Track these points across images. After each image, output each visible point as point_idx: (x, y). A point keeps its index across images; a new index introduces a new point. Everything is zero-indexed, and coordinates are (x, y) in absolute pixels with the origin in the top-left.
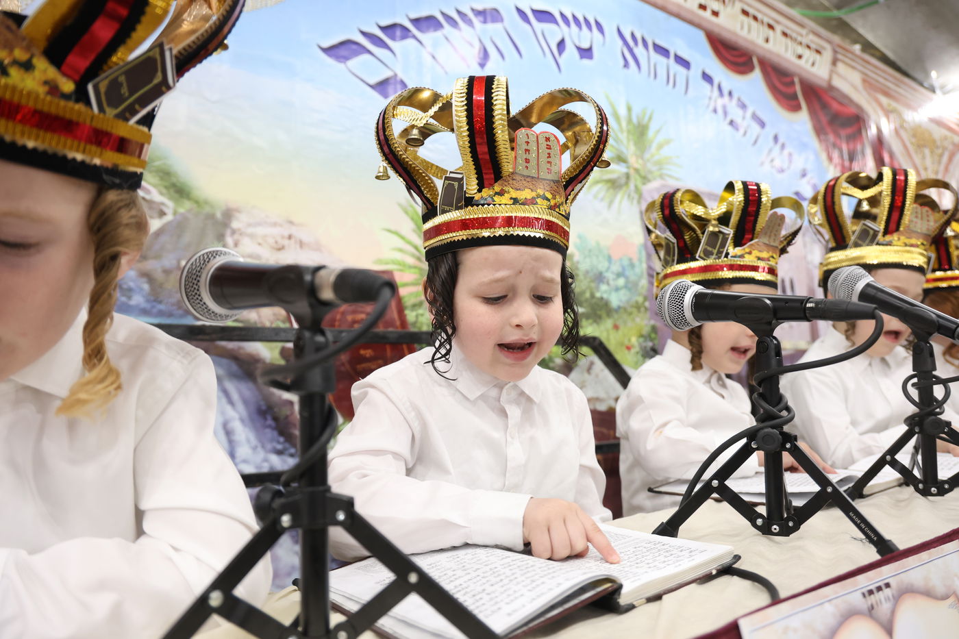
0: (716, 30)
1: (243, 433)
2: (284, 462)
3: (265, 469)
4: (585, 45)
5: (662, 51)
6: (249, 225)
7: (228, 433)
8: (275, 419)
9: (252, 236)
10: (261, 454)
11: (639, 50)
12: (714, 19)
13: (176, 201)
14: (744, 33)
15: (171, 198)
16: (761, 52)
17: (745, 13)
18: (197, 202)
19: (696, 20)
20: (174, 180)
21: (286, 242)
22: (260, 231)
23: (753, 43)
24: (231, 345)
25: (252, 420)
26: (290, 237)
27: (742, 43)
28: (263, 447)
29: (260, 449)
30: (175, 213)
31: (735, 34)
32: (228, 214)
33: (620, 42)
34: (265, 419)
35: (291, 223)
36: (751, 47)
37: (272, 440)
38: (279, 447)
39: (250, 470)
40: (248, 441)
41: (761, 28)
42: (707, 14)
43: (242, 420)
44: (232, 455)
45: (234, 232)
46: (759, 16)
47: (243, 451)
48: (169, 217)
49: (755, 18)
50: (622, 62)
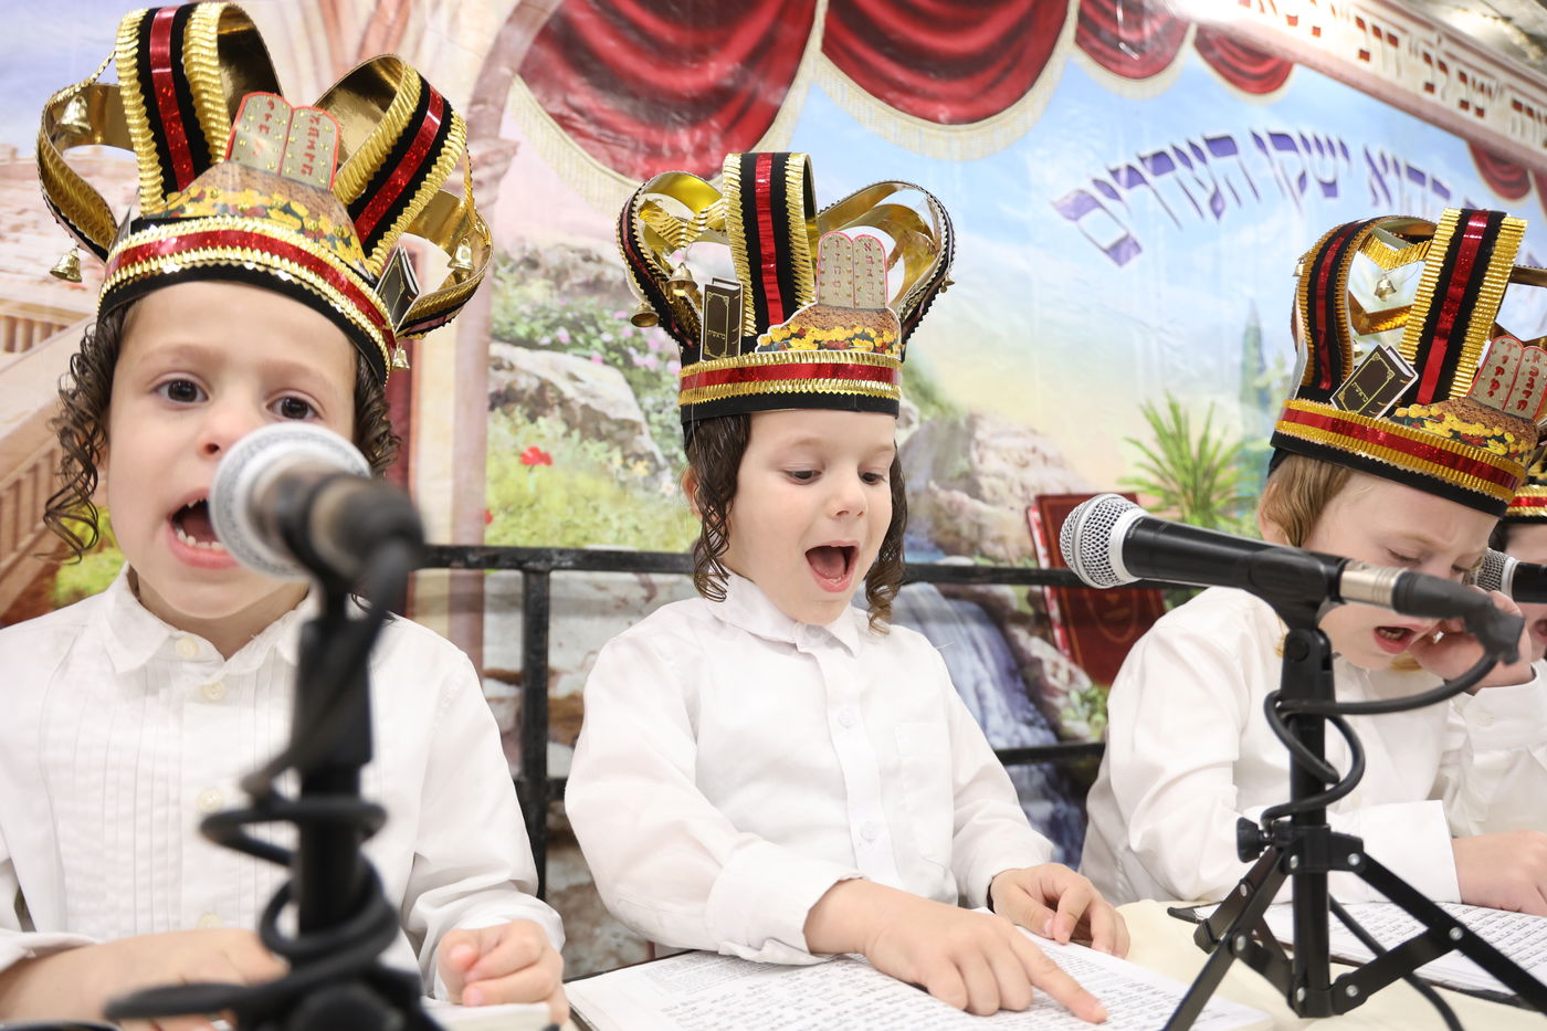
0: (1481, 136)
1: (995, 698)
2: (1035, 734)
3: (1016, 745)
4: (1328, 178)
5: (1417, 175)
6: (993, 436)
7: (980, 697)
8: (1026, 681)
9: (997, 450)
10: (1012, 725)
11: (1390, 178)
12: (1478, 120)
13: (921, 406)
14: (1516, 137)
15: (916, 402)
16: (1538, 162)
17: (1517, 106)
18: (941, 407)
19: (1457, 125)
20: (918, 380)
21: (1030, 457)
22: (1004, 442)
23: (1528, 150)
24: (980, 588)
25: (1003, 682)
26: (1034, 451)
27: (1515, 152)
28: (1014, 715)
29: (1011, 720)
30: (921, 421)
31: (1505, 139)
32: (972, 421)
33: (1367, 169)
34: (1015, 681)
35: (1034, 432)
36: (1525, 156)
37: (1023, 707)
38: (1030, 716)
39: (1002, 744)
40: (999, 708)
41: (1538, 124)
42: (1470, 115)
43: (993, 681)
44: (984, 726)
45: (978, 444)
46: (1535, 108)
47: (995, 720)
48: (916, 427)
49: (1530, 112)
50: (1370, 197)
